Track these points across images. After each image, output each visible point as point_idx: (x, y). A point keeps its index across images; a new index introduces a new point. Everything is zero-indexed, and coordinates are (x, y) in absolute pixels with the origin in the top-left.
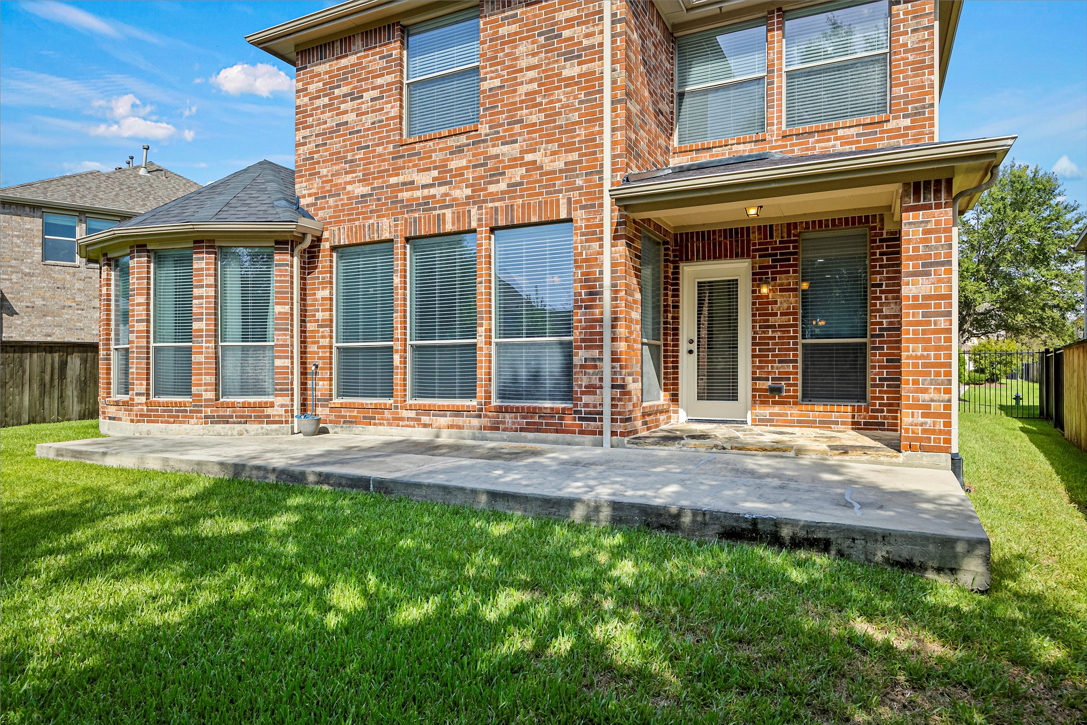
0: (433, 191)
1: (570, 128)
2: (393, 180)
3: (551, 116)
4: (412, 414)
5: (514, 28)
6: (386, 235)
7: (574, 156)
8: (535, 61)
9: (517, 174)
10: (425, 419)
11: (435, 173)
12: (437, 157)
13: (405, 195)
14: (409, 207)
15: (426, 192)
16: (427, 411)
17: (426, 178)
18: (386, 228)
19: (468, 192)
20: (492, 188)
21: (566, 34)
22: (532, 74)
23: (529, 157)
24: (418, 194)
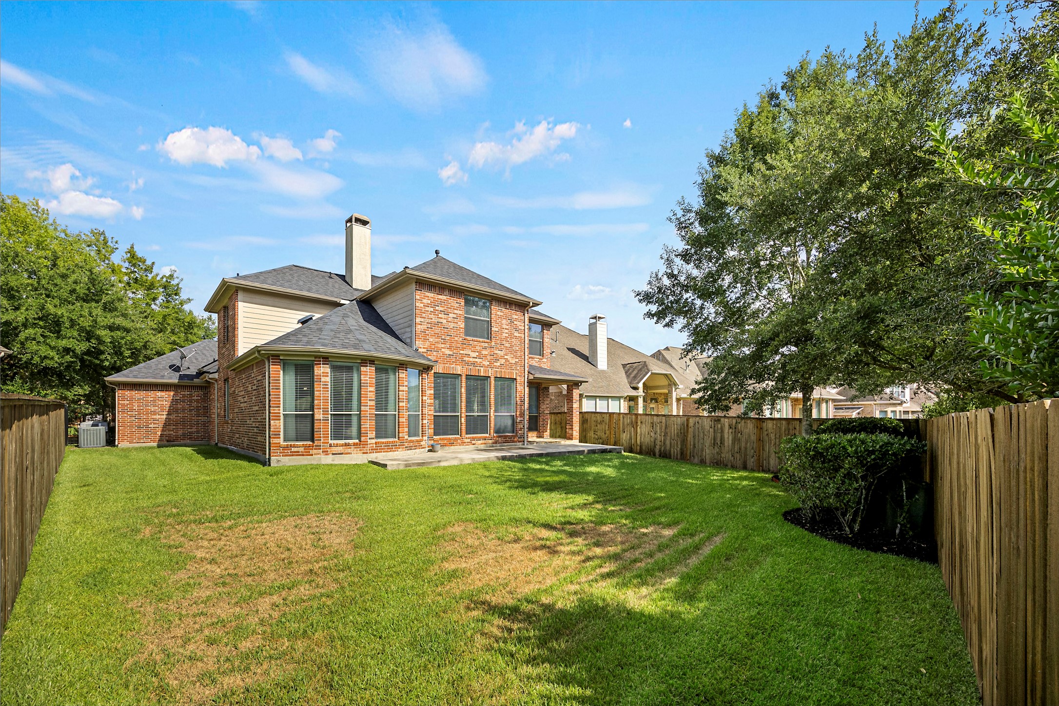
0: (476, 360)
1: (516, 351)
2: (462, 352)
3: (512, 346)
4: (469, 440)
5: (502, 314)
6: (459, 373)
7: (517, 360)
8: (507, 327)
9: (503, 361)
10: (474, 442)
11: (477, 354)
12: (478, 348)
13: (466, 359)
14: (468, 363)
15: (474, 360)
16: (473, 439)
17: (475, 355)
18: (459, 370)
19: (488, 363)
20: (495, 364)
21: (515, 322)
22: (507, 331)
23: (506, 357)
24: (471, 359)
